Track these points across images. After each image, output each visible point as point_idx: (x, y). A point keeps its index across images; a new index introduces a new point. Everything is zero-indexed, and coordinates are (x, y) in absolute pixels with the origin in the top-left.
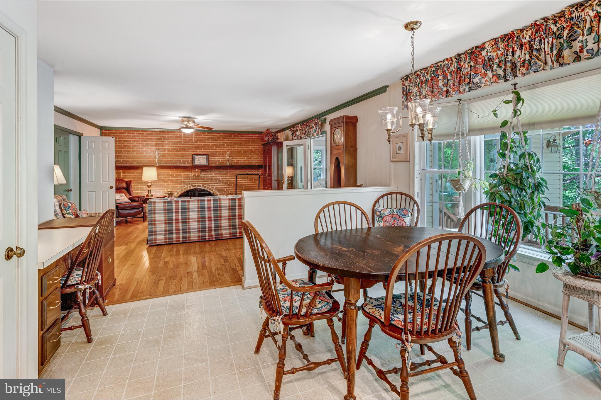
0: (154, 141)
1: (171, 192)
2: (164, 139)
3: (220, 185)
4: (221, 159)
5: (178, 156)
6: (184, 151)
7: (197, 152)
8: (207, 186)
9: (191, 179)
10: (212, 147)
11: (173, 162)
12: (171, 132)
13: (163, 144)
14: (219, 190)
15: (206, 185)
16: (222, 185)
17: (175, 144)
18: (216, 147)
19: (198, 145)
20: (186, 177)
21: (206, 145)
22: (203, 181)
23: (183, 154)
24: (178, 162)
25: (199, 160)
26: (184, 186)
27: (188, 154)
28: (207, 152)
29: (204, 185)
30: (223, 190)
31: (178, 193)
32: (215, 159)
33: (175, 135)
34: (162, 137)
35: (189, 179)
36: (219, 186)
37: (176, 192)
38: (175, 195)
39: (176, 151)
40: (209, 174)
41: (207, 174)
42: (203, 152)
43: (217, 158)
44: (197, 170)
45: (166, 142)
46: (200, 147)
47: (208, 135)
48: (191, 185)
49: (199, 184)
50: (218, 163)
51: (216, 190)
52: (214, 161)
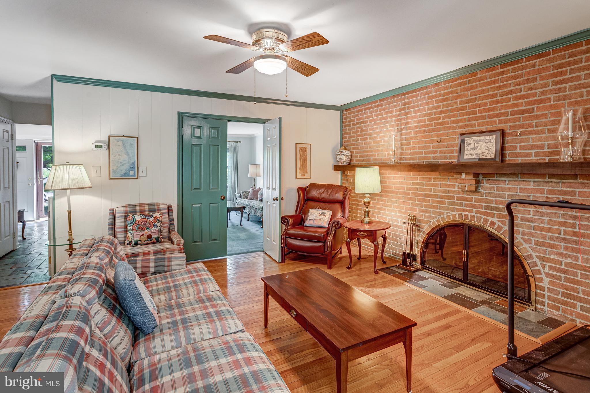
0: (394, 116)
1: (420, 221)
2: (408, 108)
3: (542, 229)
4: (547, 139)
5: (433, 141)
6: (444, 129)
7: (472, 126)
8: (498, 224)
9: (458, 199)
10: (517, 105)
11: (424, 155)
12: (421, 89)
13: (407, 118)
14: (536, 243)
15: (495, 220)
16: (549, 230)
17: (426, 115)
18: (528, 104)
19: (476, 106)
20: (445, 192)
21: (497, 102)
22: (487, 208)
23: (442, 135)
24: (432, 155)
25: (474, 149)
26: (443, 214)
27: (452, 134)
28: (501, 122)
29: (490, 219)
30: (552, 246)
31: (430, 226)
32: (527, 140)
33: (427, 93)
34: (405, 104)
35: (453, 198)
36: (535, 228)
37: (427, 222)
38: (425, 228)
39: (429, 131)
40: (503, 189)
41: (498, 189)
42: (487, 124)
43: (531, 140)
44: (463, 176)
45: (411, 112)
46: (480, 112)
47: (502, 73)
48: (457, 213)
49: (477, 212)
50: (537, 154)
51: (525, 240)
52: (521, 148)
